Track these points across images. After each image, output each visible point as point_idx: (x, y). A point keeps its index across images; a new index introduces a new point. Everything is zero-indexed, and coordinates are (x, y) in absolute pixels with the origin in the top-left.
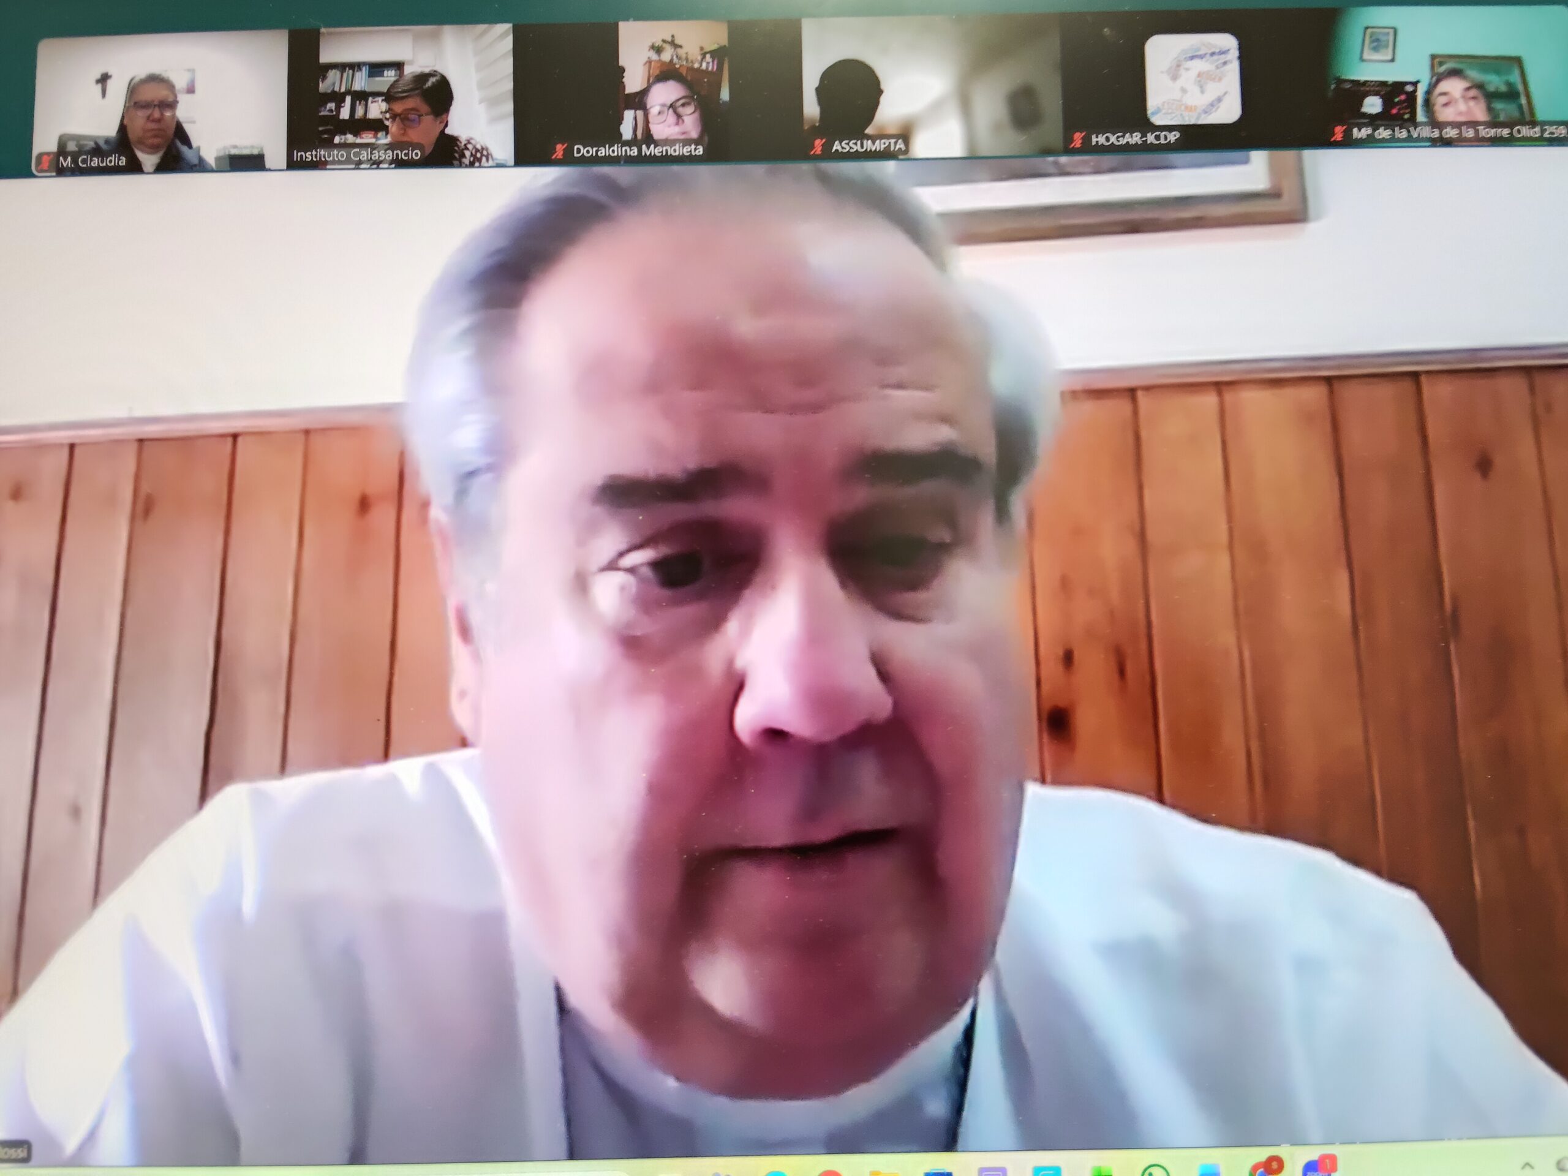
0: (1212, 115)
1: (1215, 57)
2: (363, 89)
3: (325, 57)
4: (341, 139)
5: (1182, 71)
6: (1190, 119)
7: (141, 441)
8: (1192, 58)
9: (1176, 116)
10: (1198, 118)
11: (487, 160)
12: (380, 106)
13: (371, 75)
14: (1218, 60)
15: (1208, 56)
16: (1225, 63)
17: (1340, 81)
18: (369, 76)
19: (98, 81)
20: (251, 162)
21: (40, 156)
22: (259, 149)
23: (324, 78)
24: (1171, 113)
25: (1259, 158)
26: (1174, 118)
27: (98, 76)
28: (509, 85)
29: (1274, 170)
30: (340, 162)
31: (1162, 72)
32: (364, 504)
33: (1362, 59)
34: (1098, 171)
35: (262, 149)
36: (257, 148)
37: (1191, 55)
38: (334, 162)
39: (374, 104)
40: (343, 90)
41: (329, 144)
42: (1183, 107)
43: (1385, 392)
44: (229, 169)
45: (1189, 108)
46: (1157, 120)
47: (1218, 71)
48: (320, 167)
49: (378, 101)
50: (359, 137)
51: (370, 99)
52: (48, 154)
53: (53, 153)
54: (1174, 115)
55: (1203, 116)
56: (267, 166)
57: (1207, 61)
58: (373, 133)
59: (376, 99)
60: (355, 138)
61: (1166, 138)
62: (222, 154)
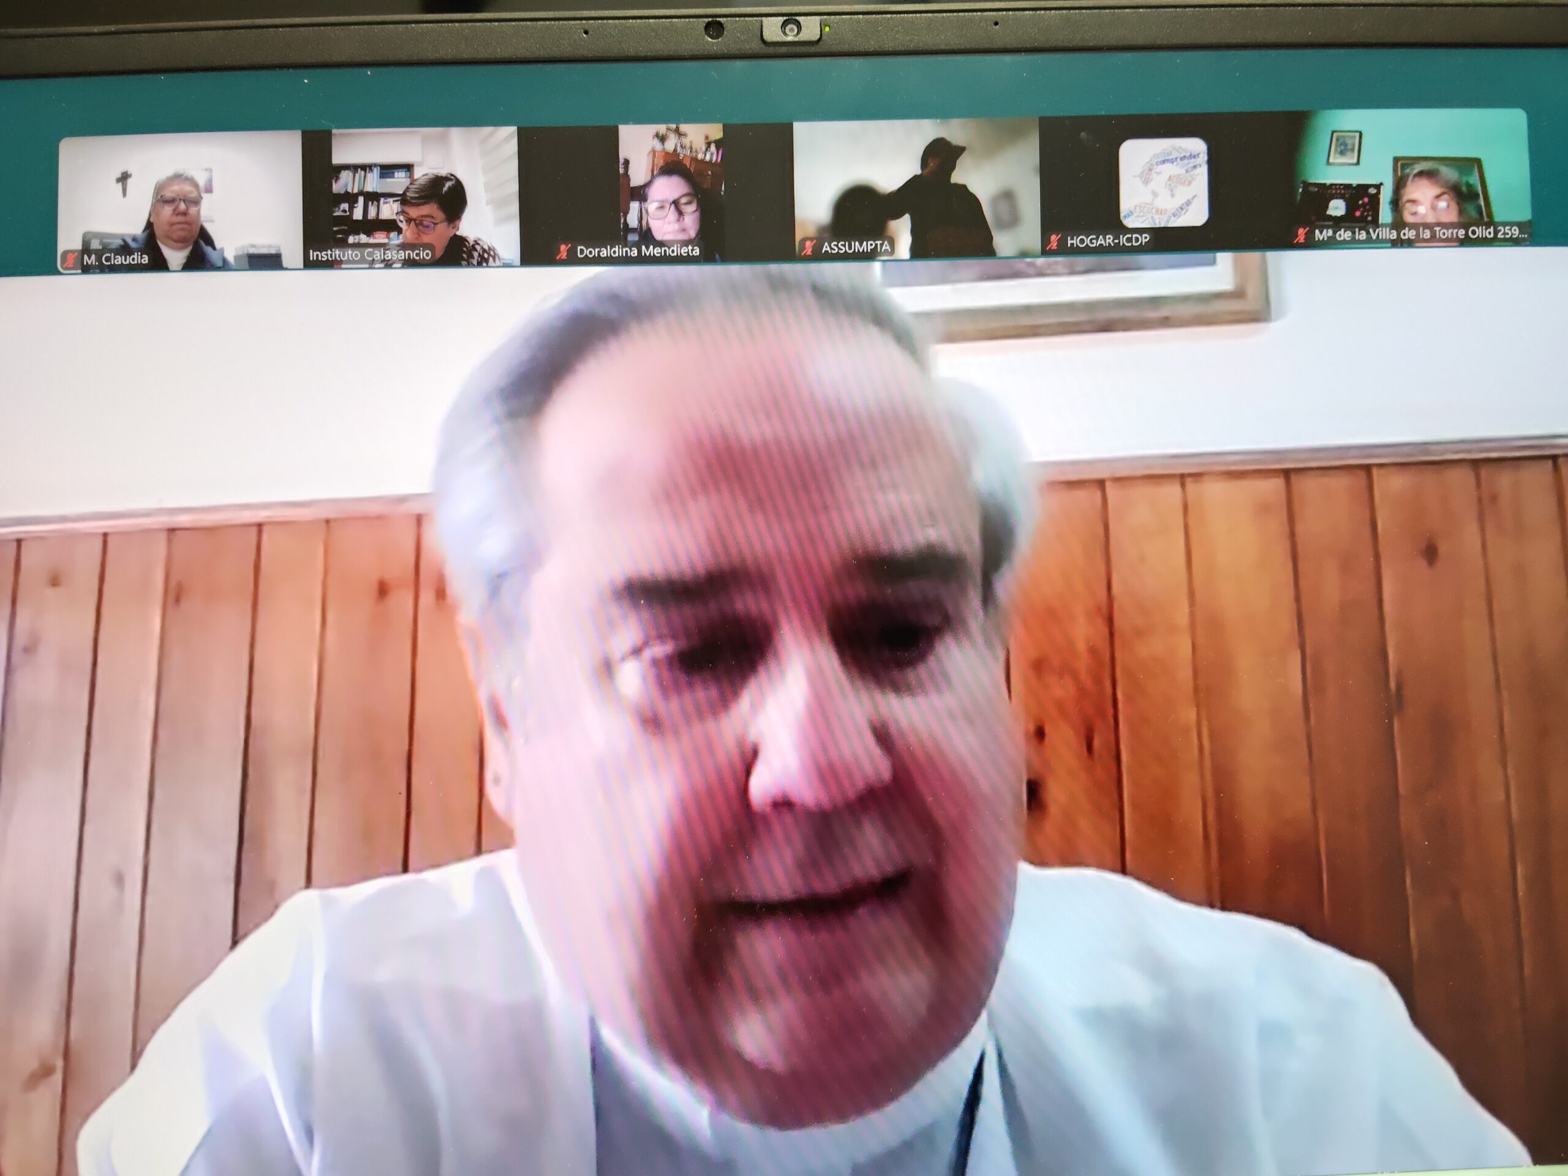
0: (1181, 218)
1: (1186, 161)
2: (375, 191)
3: (337, 159)
4: (355, 239)
5: (1154, 175)
6: (1161, 222)
7: (172, 531)
8: (1164, 162)
9: (1147, 219)
10: (1168, 221)
11: (494, 260)
12: (391, 207)
13: (383, 176)
14: (1189, 163)
15: (1178, 160)
16: (1195, 167)
17: (1307, 185)
18: (380, 178)
19: (118, 180)
20: (269, 261)
21: (65, 253)
22: (277, 249)
23: (337, 178)
24: (1142, 216)
25: (1225, 259)
26: (1145, 220)
27: (119, 175)
28: (514, 187)
29: (1240, 271)
30: (354, 262)
31: (1135, 176)
32: (383, 590)
33: (1328, 163)
34: (1073, 272)
35: (279, 248)
36: (275, 247)
37: (1163, 159)
38: (349, 262)
39: (385, 205)
40: (356, 191)
41: (343, 244)
42: (1154, 211)
43: (1340, 483)
44: (248, 267)
45: (1160, 212)
46: (1129, 223)
47: (1188, 175)
48: (335, 266)
49: (390, 202)
50: (372, 237)
51: (382, 200)
52: (73, 252)
53: (78, 251)
54: (1144, 218)
55: (1173, 218)
56: (285, 265)
57: (1177, 165)
58: (386, 233)
59: (388, 200)
60: (368, 238)
61: (1137, 240)
62: (240, 253)
